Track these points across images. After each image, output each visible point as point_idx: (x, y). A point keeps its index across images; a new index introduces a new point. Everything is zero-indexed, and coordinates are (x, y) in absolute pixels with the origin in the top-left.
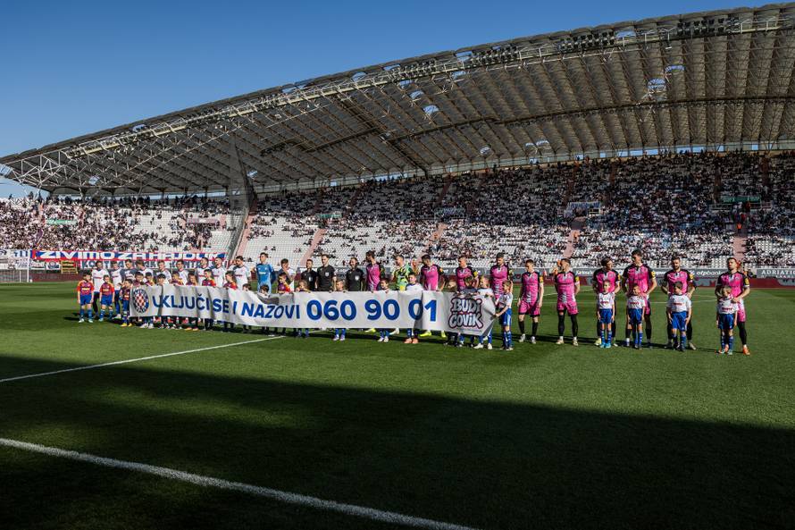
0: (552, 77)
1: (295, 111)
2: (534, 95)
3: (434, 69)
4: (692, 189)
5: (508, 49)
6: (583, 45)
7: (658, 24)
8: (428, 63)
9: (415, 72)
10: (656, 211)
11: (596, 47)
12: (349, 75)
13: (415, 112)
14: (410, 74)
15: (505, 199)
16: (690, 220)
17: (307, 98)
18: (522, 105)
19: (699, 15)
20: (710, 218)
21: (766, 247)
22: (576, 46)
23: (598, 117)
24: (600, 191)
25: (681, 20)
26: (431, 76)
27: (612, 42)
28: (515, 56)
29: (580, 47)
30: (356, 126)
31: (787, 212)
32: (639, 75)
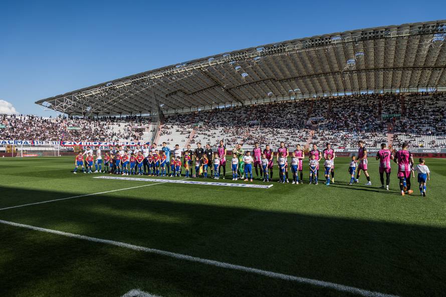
0: (301, 59)
1: (182, 76)
2: (293, 68)
3: (246, 56)
4: (368, 111)
5: (281, 46)
6: (316, 44)
7: (352, 33)
8: (243, 53)
9: (237, 57)
10: (351, 121)
11: (322, 45)
12: (207, 59)
13: (238, 76)
14: (235, 58)
15: (280, 116)
16: (367, 126)
17: (187, 70)
18: (288, 73)
19: (371, 29)
20: (376, 124)
21: (403, 138)
22: (313, 45)
23: (323, 77)
24: (324, 112)
25: (362, 32)
26: (245, 59)
27: (330, 42)
28: (284, 49)
29: (315, 44)
30: (210, 83)
32: (343, 58)
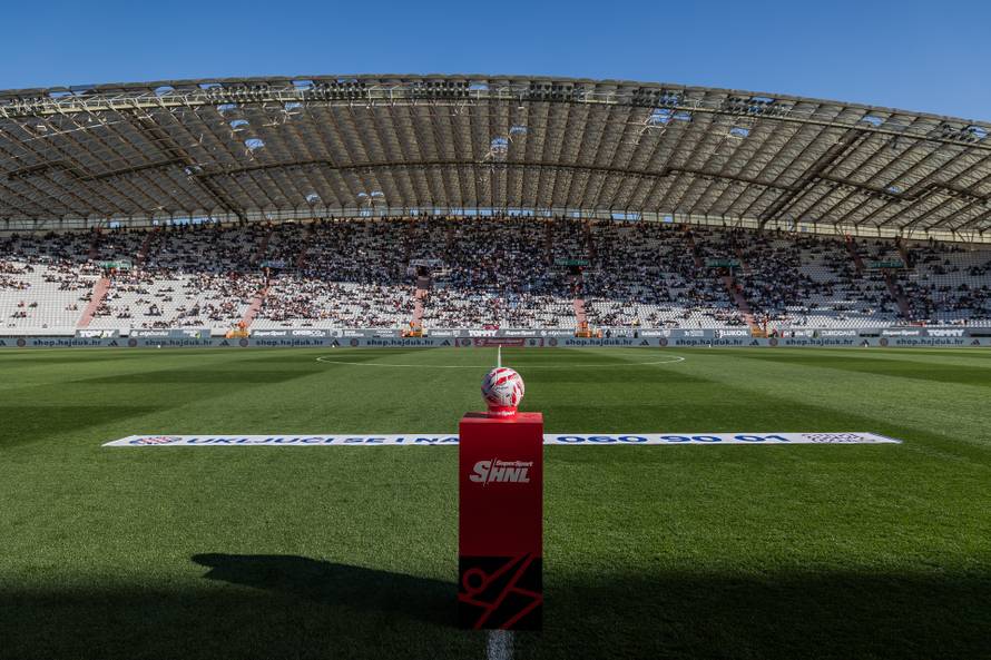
0: (397, 122)
1: (68, 124)
2: (376, 141)
3: (266, 96)
4: (528, 251)
5: (356, 85)
6: (438, 93)
7: (511, 82)
8: (258, 88)
9: (242, 96)
10: (499, 271)
11: (448, 96)
12: (151, 88)
13: (233, 146)
14: (235, 97)
15: (340, 253)
16: (532, 281)
17: (88, 109)
18: (362, 151)
19: (548, 79)
20: (550, 280)
21: (604, 307)
22: (430, 93)
23: (437, 172)
24: (439, 249)
25: (532, 82)
26: (262, 103)
27: (467, 93)
28: (364, 93)
30: (155, 154)
31: (613, 276)
32: (485, 131)
